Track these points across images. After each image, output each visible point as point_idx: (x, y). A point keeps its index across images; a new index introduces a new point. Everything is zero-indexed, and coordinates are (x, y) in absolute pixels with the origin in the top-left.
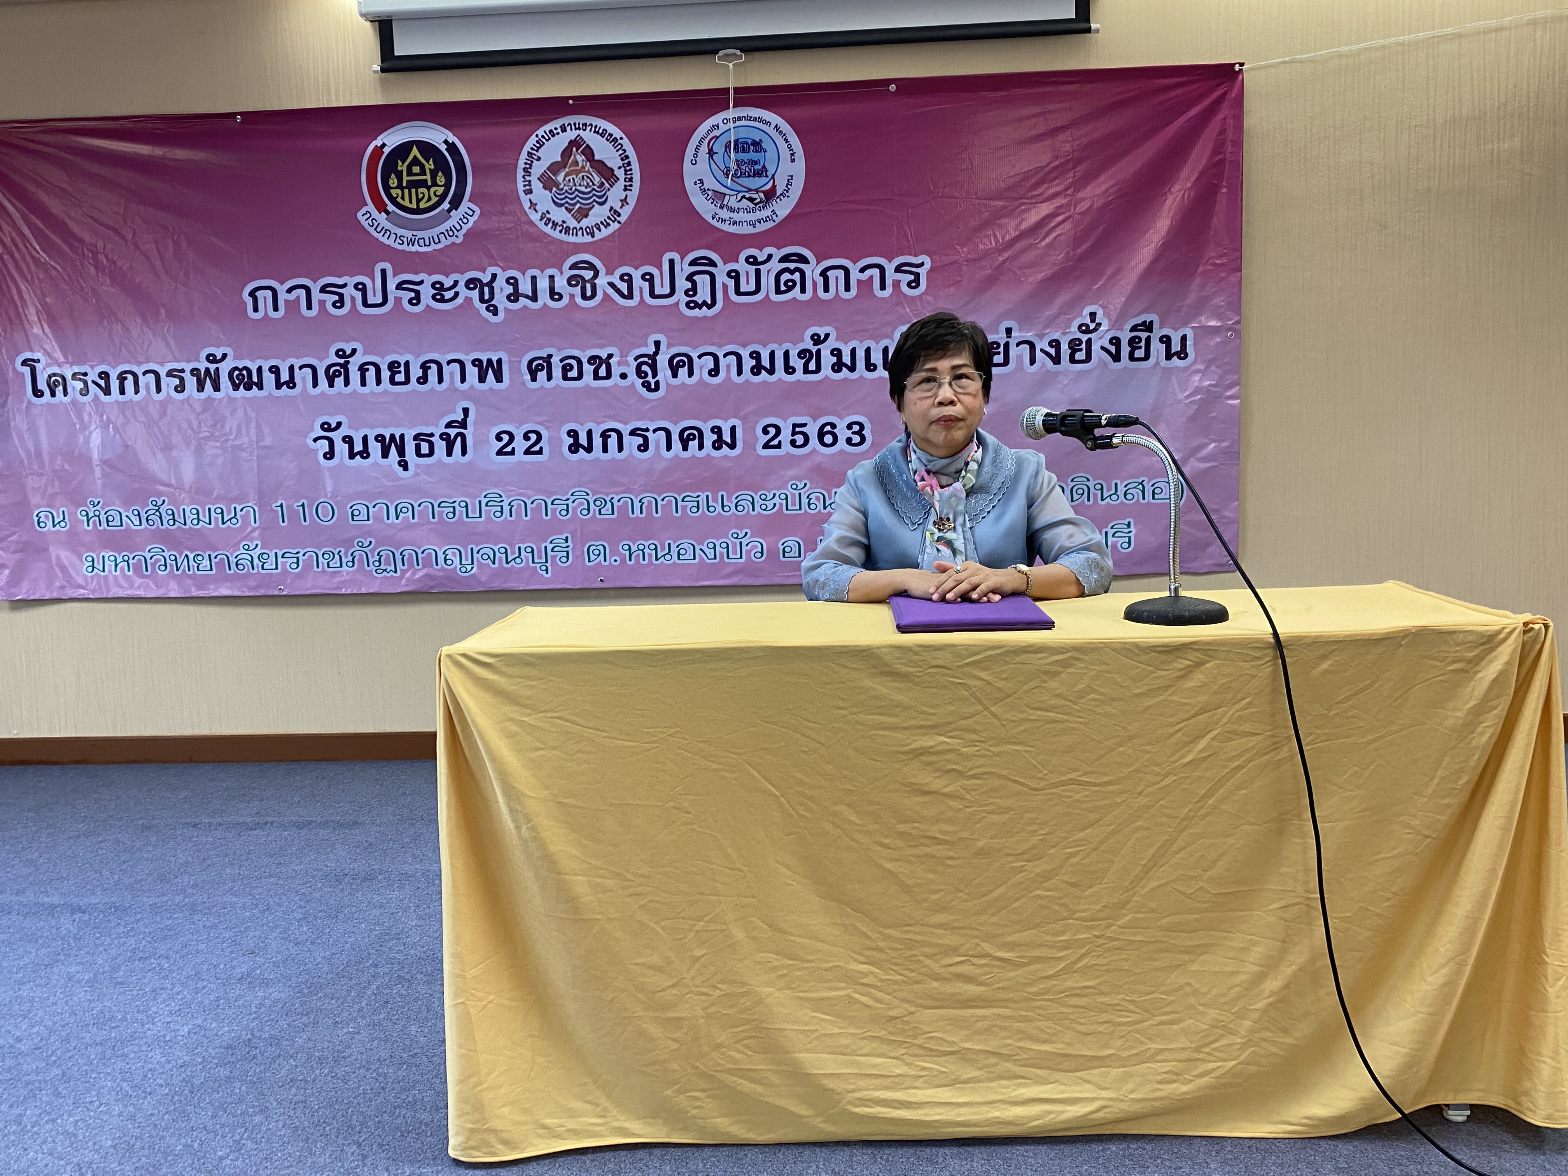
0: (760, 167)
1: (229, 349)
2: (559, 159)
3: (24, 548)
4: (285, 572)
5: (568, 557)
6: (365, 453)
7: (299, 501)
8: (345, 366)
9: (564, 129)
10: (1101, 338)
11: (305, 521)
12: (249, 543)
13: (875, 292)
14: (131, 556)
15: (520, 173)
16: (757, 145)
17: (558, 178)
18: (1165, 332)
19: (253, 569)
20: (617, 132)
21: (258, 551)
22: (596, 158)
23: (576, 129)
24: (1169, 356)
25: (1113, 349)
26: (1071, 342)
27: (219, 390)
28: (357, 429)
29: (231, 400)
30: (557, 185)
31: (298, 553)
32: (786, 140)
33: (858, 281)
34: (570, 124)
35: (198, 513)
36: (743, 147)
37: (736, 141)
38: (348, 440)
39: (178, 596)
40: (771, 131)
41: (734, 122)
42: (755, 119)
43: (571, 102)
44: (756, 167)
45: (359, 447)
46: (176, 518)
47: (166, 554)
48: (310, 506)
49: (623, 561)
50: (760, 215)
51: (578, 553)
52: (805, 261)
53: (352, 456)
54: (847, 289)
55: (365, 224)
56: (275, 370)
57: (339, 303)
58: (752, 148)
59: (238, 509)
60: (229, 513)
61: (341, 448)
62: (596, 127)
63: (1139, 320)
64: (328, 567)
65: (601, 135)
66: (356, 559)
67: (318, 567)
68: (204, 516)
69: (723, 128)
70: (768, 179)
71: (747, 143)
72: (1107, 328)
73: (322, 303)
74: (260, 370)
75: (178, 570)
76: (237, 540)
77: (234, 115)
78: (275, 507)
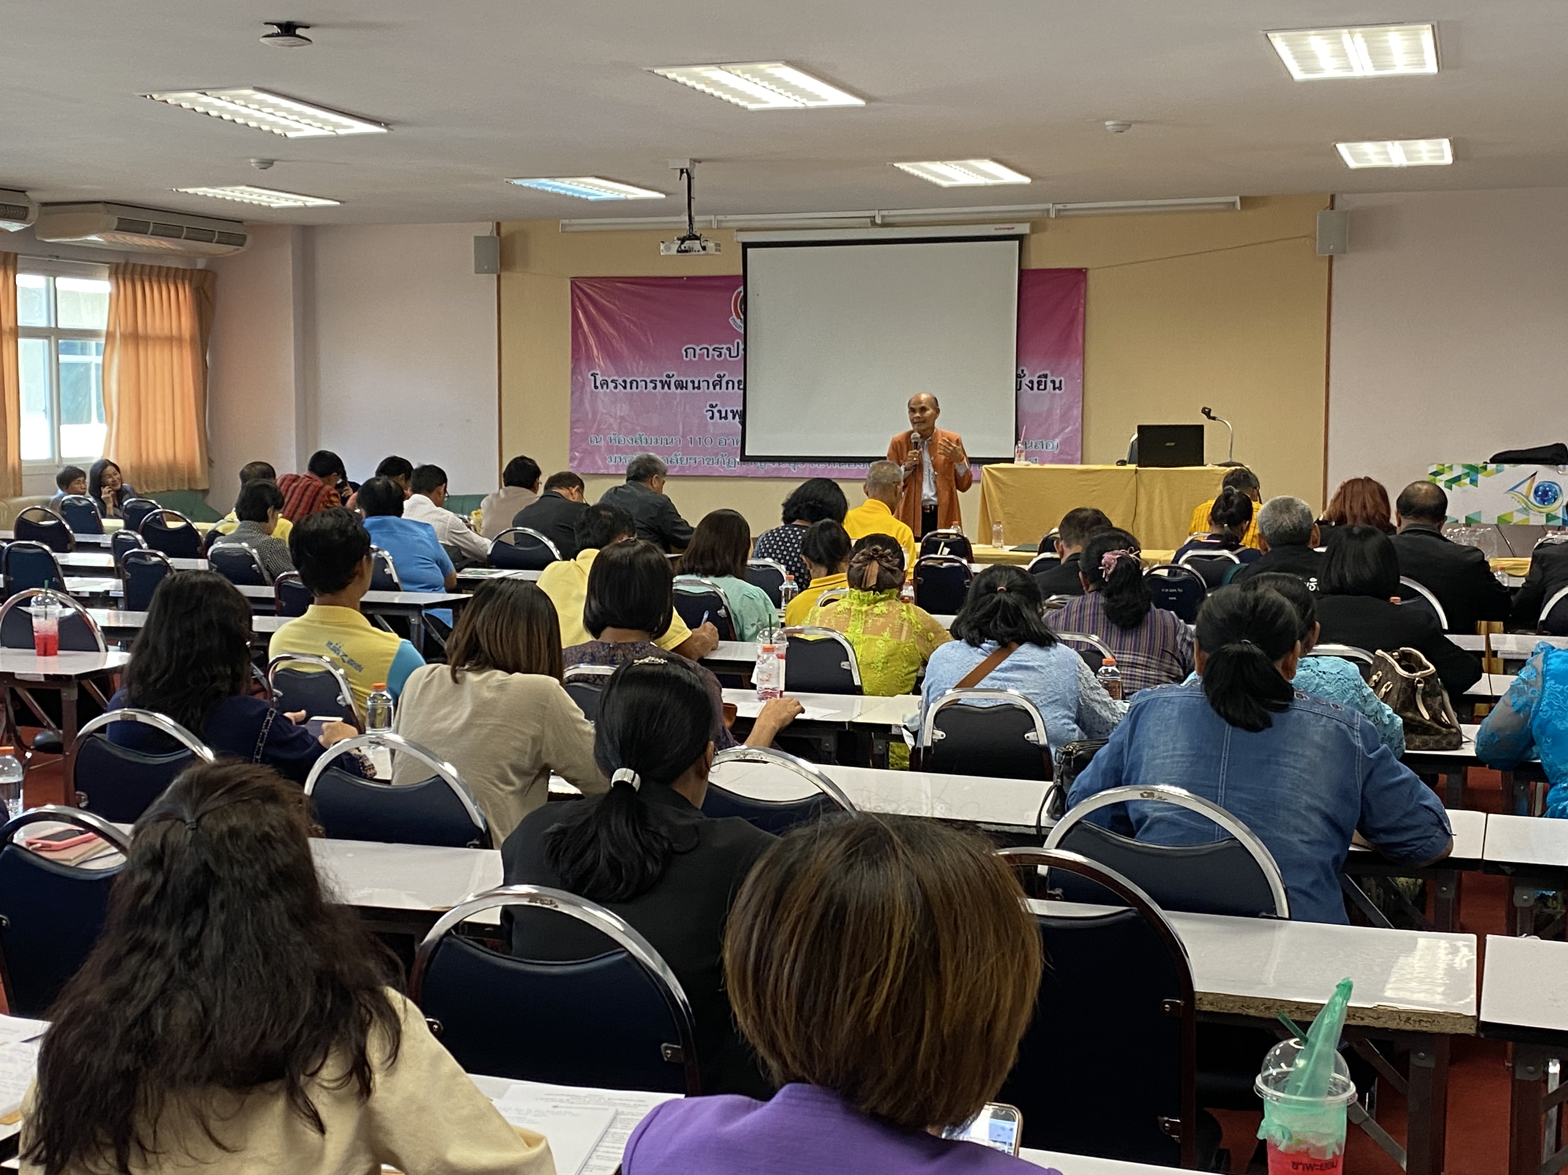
1: (675, 372)
3: (585, 451)
4: (690, 466)
6: (726, 418)
7: (698, 436)
8: (720, 381)
10: (1026, 380)
11: (699, 444)
12: (676, 453)
18: (1053, 378)
19: (677, 464)
21: (680, 456)
24: (1054, 389)
25: (1030, 385)
27: (670, 389)
28: (723, 407)
29: (675, 394)
31: (696, 458)
35: (657, 440)
38: (720, 412)
45: (723, 415)
46: (648, 441)
48: (703, 439)
53: (721, 418)
56: (693, 382)
57: (720, 355)
59: (673, 438)
60: (669, 440)
61: (717, 415)
63: (1041, 373)
64: (708, 464)
66: (718, 461)
67: (704, 464)
68: (659, 441)
72: (1028, 376)
73: (713, 355)
74: (687, 381)
76: (672, 451)
77: (682, 278)
78: (688, 438)
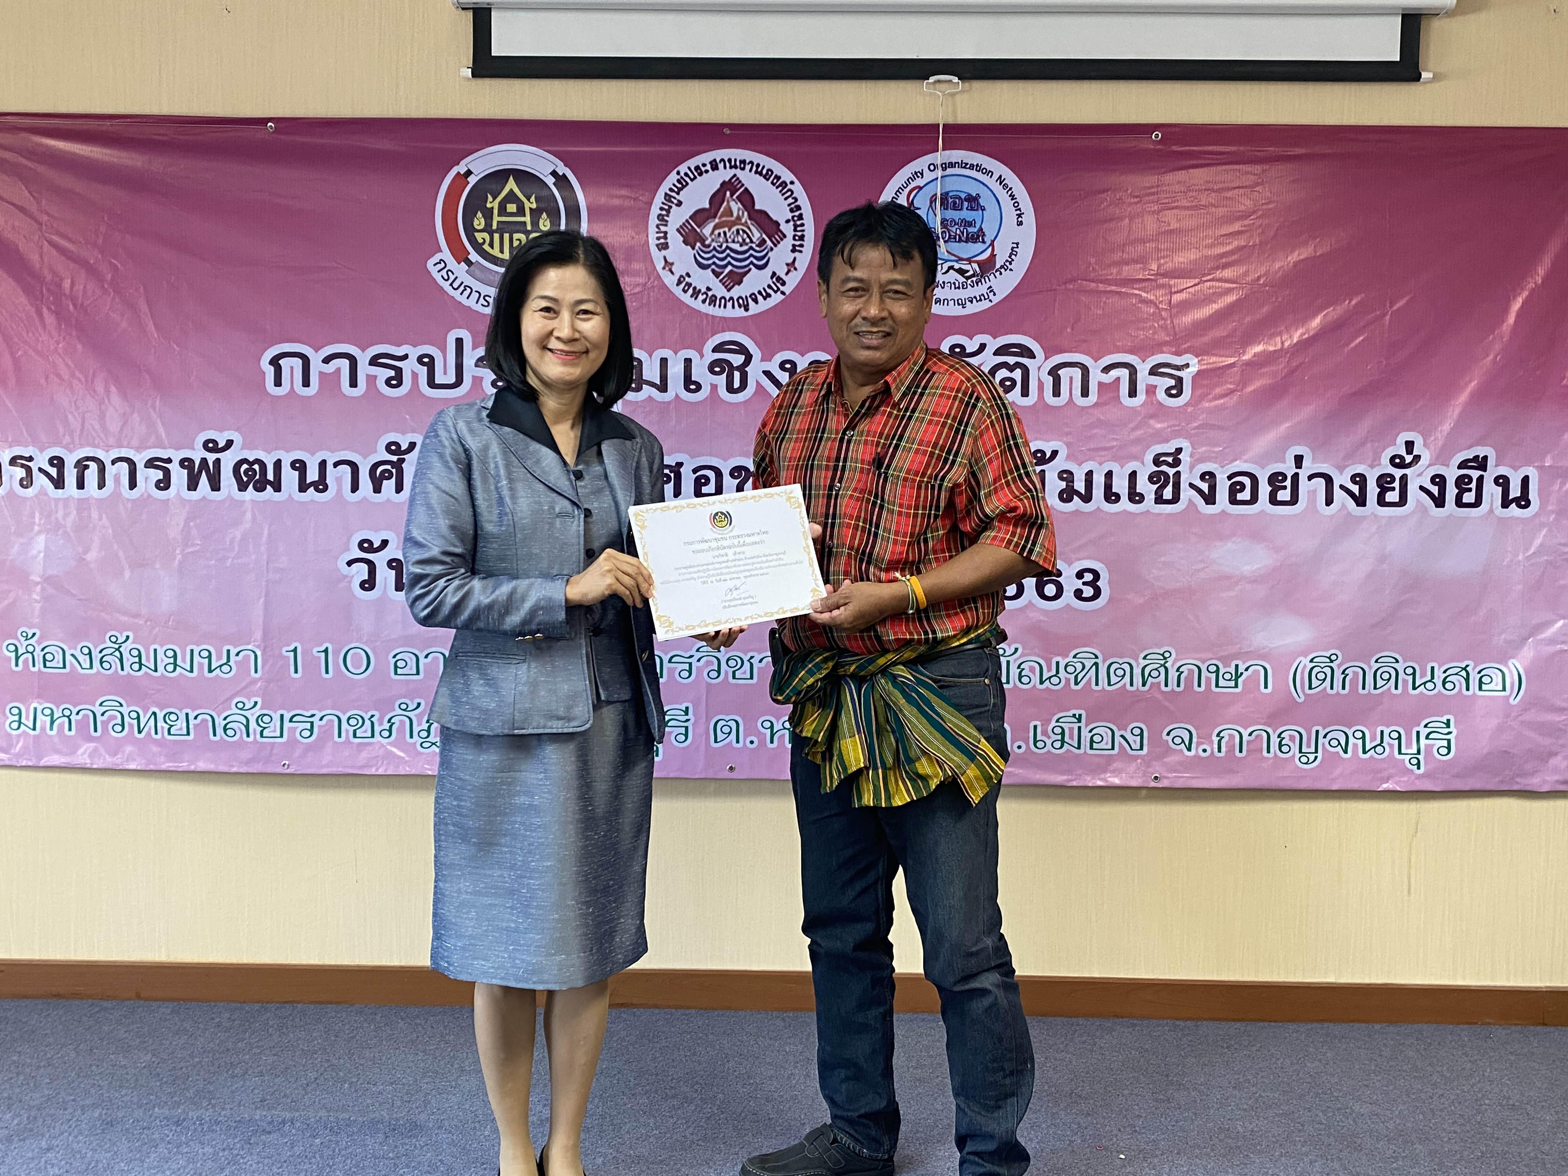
0: (975, 230)
1: (237, 433)
2: (707, 206)
4: (293, 742)
5: (686, 735)
7: (321, 645)
8: (398, 465)
9: (714, 166)
10: (1420, 475)
11: (327, 672)
12: (245, 701)
13: (1122, 399)
14: (75, 711)
15: (653, 221)
16: (973, 201)
17: (704, 231)
18: (1503, 471)
19: (248, 736)
20: (787, 176)
21: (257, 711)
22: (757, 207)
23: (731, 167)
24: (1506, 504)
25: (1435, 490)
26: (1381, 477)
27: (219, 490)
29: (235, 503)
30: (702, 241)
31: (313, 716)
32: (1012, 197)
33: (1101, 385)
34: (722, 160)
35: (175, 656)
36: (955, 203)
37: (945, 197)
38: (395, 565)
39: (139, 768)
40: (992, 182)
41: (944, 169)
42: (972, 167)
43: (727, 131)
44: (970, 230)
46: (143, 662)
47: (125, 710)
48: (336, 652)
49: (762, 742)
50: (970, 292)
51: (701, 729)
52: (1032, 356)
54: (1085, 393)
55: (438, 277)
56: (300, 466)
57: (396, 381)
58: (966, 204)
59: (233, 652)
60: (219, 658)
61: (386, 576)
62: (758, 165)
63: (1470, 454)
64: (355, 736)
65: (765, 177)
66: (394, 728)
67: (340, 736)
68: (184, 661)
69: (928, 176)
70: (984, 246)
71: (960, 198)
72: (1428, 463)
73: (371, 379)
74: (278, 464)
75: (140, 732)
76: (228, 695)
77: (264, 121)
78: (286, 652)
